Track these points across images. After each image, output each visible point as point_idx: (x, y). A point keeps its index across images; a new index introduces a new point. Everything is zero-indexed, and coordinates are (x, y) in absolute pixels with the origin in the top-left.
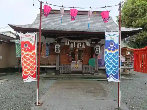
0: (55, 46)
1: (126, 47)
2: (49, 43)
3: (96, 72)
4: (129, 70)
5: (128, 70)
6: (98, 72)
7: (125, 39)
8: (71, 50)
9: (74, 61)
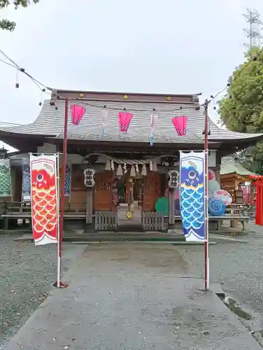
0: (85, 173)
1: (235, 173)
2: (69, 166)
3: (170, 226)
4: (242, 222)
5: (240, 223)
6: (176, 226)
7: (238, 153)
8: (116, 179)
9: (125, 202)
